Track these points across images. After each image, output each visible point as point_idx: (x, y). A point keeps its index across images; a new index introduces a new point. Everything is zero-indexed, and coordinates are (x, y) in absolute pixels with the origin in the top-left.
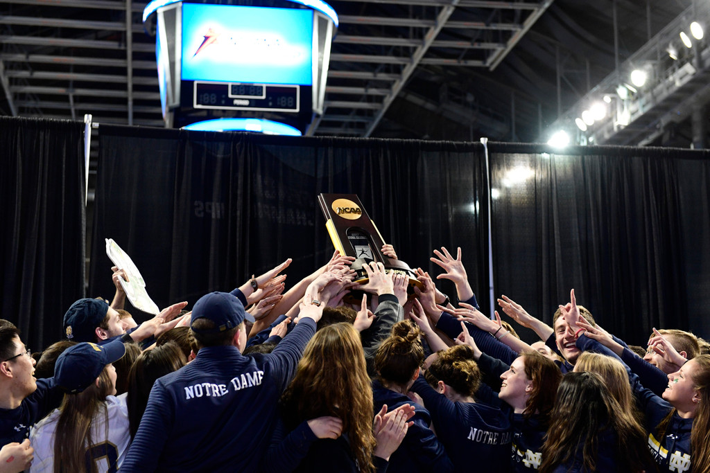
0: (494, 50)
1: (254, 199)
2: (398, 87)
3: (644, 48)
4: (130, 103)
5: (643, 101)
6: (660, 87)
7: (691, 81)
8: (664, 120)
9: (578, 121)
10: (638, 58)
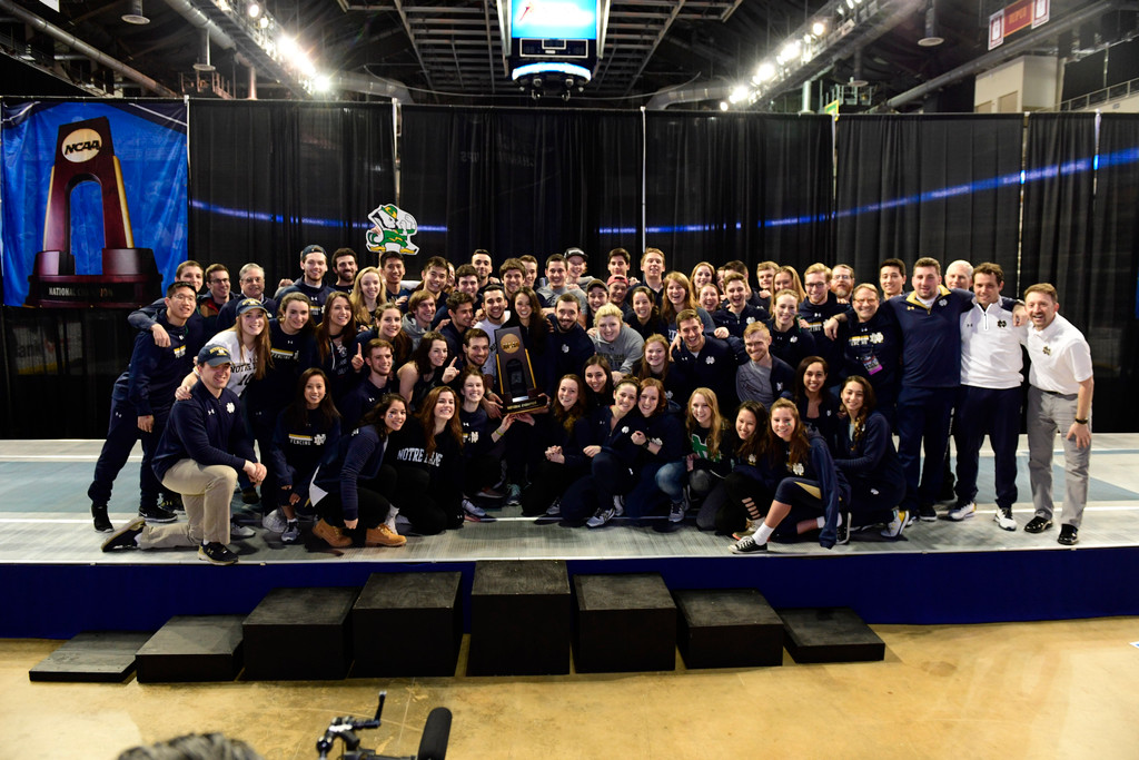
0: (726, 8)
1: (496, 150)
2: (662, 34)
3: (824, 7)
4: (490, 49)
5: (821, 45)
6: (832, 35)
7: (852, 32)
8: (835, 58)
9: (778, 58)
10: (820, 14)
